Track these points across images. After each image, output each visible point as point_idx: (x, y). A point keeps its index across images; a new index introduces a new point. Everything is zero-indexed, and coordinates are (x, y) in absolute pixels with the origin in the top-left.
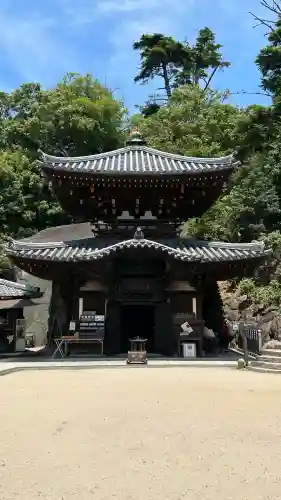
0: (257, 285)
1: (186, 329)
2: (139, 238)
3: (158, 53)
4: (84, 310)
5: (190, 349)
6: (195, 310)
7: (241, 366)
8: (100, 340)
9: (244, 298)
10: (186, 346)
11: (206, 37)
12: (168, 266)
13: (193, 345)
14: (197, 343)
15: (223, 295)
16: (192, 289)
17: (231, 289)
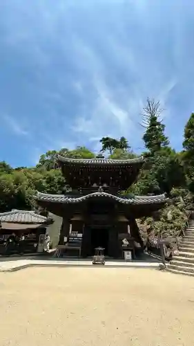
0: (155, 221)
1: (125, 242)
2: (101, 192)
3: (108, 143)
4: (72, 230)
5: (128, 255)
6: (129, 232)
7: (161, 268)
8: (80, 248)
9: (149, 226)
10: (126, 252)
11: (123, 139)
12: (116, 206)
13: (130, 253)
14: (132, 251)
15: (139, 225)
16: (127, 220)
17: (142, 223)
